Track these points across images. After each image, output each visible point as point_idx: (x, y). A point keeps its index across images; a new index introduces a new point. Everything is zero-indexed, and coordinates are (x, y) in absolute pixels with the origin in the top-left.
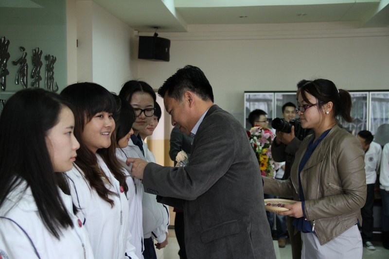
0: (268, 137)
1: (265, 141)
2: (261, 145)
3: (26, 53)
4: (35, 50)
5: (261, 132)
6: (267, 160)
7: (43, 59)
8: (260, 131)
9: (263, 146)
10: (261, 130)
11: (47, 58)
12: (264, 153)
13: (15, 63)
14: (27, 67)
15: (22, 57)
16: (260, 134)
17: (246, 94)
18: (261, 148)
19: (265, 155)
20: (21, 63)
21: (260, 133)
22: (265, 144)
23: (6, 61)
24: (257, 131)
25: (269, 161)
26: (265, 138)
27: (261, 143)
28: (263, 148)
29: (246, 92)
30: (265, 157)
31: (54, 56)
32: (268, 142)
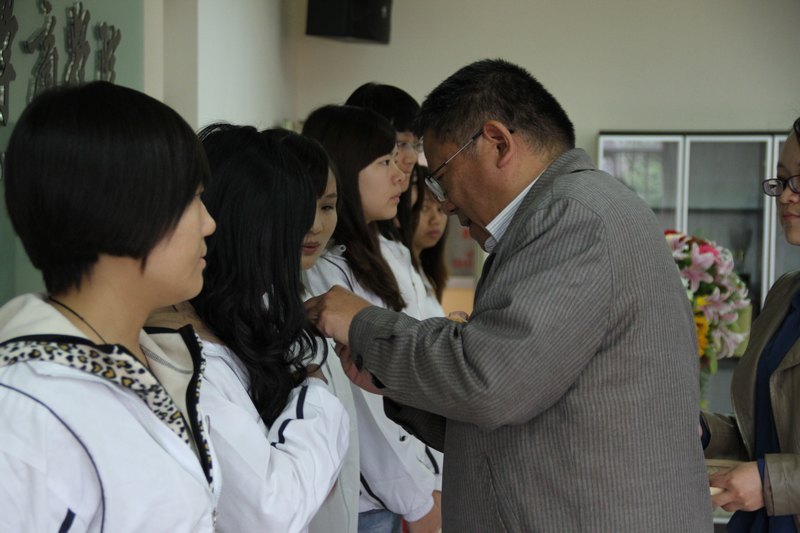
0: (708, 265)
1: (701, 275)
2: (689, 288)
3: (53, 18)
4: (73, 9)
5: (690, 249)
6: (707, 328)
7: (90, 37)
8: (686, 247)
9: (694, 288)
10: (689, 243)
11: (99, 32)
12: (699, 309)
13: (26, 48)
14: (56, 59)
15: (44, 30)
16: (685, 256)
17: (603, 139)
18: (690, 295)
19: (700, 314)
20: (41, 48)
21: (684, 251)
22: (701, 283)
23: (10, 41)
24: (675, 247)
25: (710, 331)
26: (699, 266)
27: (690, 282)
28: (696, 295)
29: (603, 133)
30: (699, 320)
31: (116, 29)
32: (710, 279)
